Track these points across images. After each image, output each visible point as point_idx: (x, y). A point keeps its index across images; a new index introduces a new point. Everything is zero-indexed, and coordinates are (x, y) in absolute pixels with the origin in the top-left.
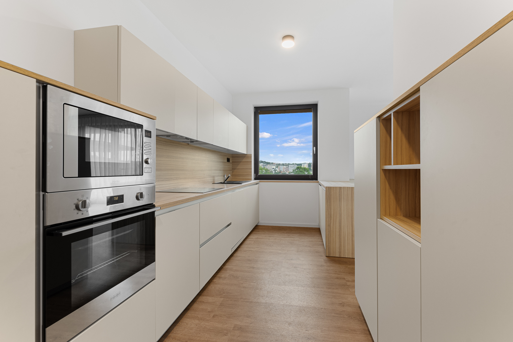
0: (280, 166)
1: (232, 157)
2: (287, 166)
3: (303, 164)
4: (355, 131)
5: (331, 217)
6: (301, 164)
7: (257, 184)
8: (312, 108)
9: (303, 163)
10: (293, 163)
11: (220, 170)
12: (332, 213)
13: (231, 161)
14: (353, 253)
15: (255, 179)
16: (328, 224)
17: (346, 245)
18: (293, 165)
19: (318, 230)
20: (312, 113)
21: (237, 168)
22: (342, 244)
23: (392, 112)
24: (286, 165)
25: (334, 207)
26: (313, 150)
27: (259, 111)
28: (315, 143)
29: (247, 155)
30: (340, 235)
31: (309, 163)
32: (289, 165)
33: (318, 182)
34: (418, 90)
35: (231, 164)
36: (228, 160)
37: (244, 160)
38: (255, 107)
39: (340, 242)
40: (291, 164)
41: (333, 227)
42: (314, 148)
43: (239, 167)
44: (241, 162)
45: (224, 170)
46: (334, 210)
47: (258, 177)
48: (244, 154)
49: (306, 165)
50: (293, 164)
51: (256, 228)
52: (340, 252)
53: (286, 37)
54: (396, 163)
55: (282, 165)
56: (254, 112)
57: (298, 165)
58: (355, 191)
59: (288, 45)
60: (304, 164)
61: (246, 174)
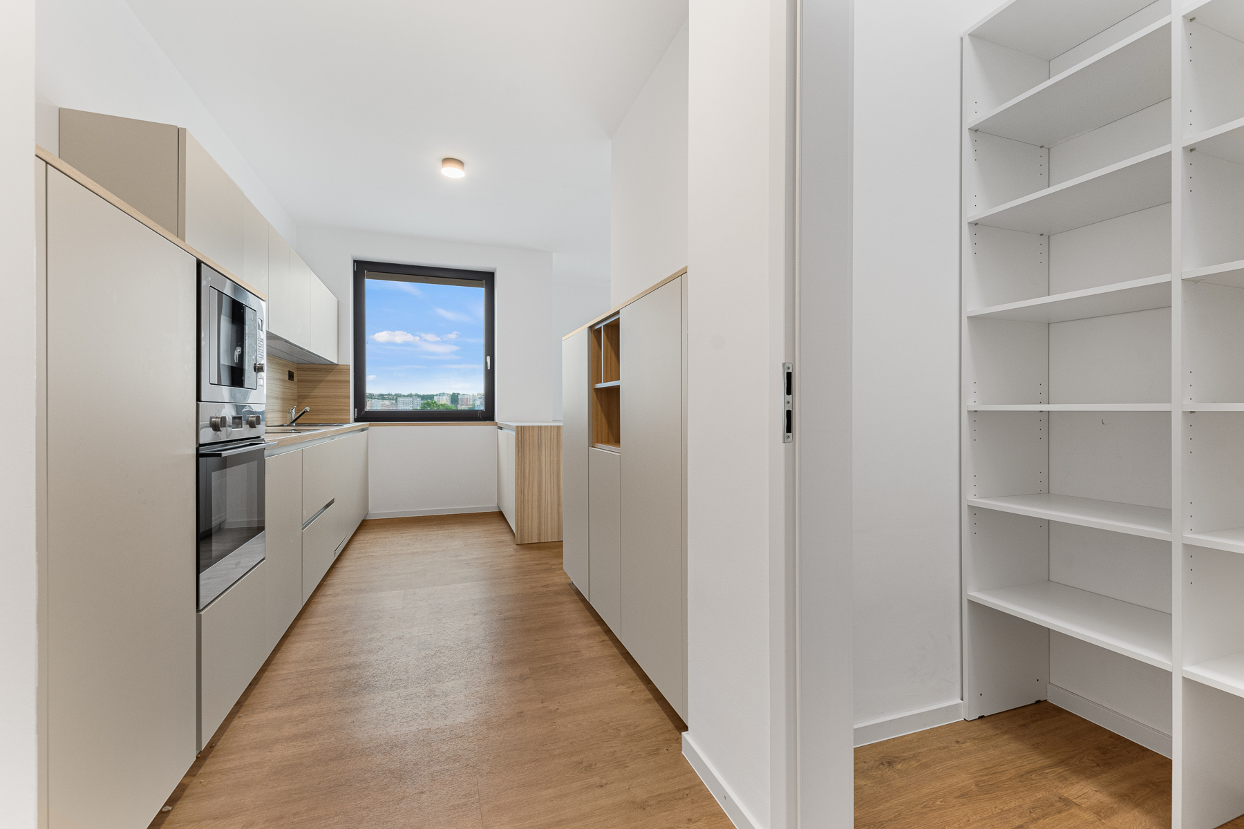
0: (373, 401)
1: (298, 369)
2: (394, 402)
3: (437, 395)
4: (564, 338)
5: (524, 476)
6: (431, 397)
7: (363, 430)
8: (486, 279)
9: (438, 393)
10: (409, 393)
11: (277, 398)
12: (527, 470)
13: (295, 379)
14: (560, 533)
15: (356, 420)
16: (519, 489)
17: (549, 520)
18: (411, 399)
19: (500, 515)
20: (483, 289)
21: (313, 394)
22: (543, 519)
23: (602, 325)
24: (390, 399)
25: (530, 460)
26: (486, 363)
27: (363, 269)
28: (490, 350)
29: (338, 367)
30: (539, 506)
31: (454, 394)
32: (399, 399)
33: (496, 424)
34: (618, 313)
35: (296, 387)
36: (291, 376)
37: (330, 378)
38: (355, 261)
39: (539, 517)
40: (404, 396)
41: (528, 495)
42: (488, 358)
43: (317, 394)
44: (321, 381)
45: (283, 399)
46: (530, 464)
47: (364, 416)
48: (332, 364)
49: (445, 397)
50: (410, 396)
51: (364, 525)
52: (539, 535)
53: (446, 160)
54: (606, 381)
55: (379, 399)
56: (354, 271)
57: (423, 397)
58: (563, 432)
59: (452, 173)
60: (440, 395)
61: (334, 408)
